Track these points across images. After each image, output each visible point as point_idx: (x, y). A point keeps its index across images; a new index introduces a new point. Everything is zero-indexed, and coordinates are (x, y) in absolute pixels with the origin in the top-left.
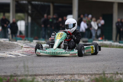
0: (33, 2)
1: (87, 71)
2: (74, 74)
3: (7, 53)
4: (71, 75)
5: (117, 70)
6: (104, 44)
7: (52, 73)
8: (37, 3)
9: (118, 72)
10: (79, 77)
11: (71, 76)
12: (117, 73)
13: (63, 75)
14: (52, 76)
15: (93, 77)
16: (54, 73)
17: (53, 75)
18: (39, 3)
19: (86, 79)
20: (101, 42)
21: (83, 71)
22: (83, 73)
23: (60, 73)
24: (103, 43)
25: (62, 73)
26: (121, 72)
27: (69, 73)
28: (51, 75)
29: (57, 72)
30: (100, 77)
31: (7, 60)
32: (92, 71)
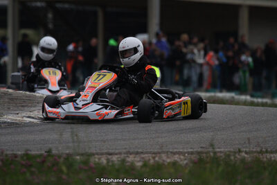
0: (59, 5)
1: (183, 148)
2: (159, 153)
3: (24, 115)
4: (154, 153)
5: (240, 147)
6: (218, 97)
7: (117, 151)
8: (67, 6)
9: (242, 150)
10: (168, 157)
11: (154, 155)
12: (240, 151)
13: (137, 153)
14: (119, 156)
15: (194, 157)
16: (120, 151)
17: (120, 153)
18: (73, 6)
19: (181, 160)
20: (212, 94)
21: (176, 148)
22: (175, 150)
23: (131, 151)
24: (215, 96)
25: (136, 150)
26: (247, 150)
27: (149, 150)
28: (116, 154)
29: (125, 149)
30: (207, 157)
31: (24, 128)
32: (191, 148)
